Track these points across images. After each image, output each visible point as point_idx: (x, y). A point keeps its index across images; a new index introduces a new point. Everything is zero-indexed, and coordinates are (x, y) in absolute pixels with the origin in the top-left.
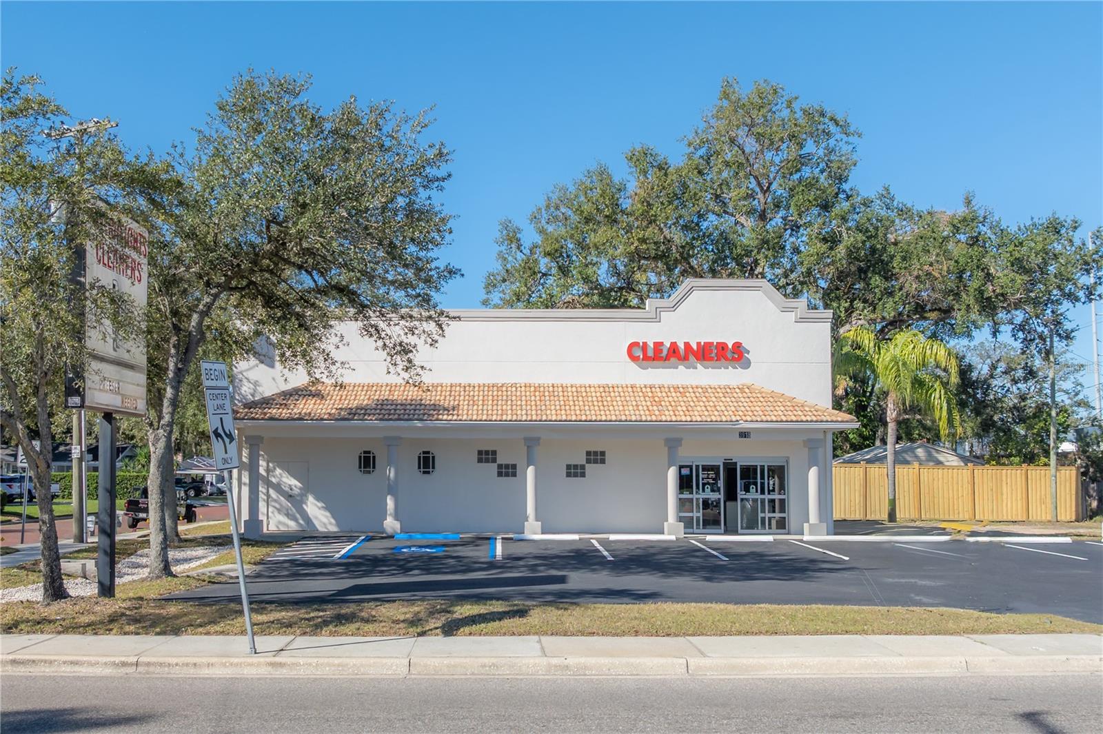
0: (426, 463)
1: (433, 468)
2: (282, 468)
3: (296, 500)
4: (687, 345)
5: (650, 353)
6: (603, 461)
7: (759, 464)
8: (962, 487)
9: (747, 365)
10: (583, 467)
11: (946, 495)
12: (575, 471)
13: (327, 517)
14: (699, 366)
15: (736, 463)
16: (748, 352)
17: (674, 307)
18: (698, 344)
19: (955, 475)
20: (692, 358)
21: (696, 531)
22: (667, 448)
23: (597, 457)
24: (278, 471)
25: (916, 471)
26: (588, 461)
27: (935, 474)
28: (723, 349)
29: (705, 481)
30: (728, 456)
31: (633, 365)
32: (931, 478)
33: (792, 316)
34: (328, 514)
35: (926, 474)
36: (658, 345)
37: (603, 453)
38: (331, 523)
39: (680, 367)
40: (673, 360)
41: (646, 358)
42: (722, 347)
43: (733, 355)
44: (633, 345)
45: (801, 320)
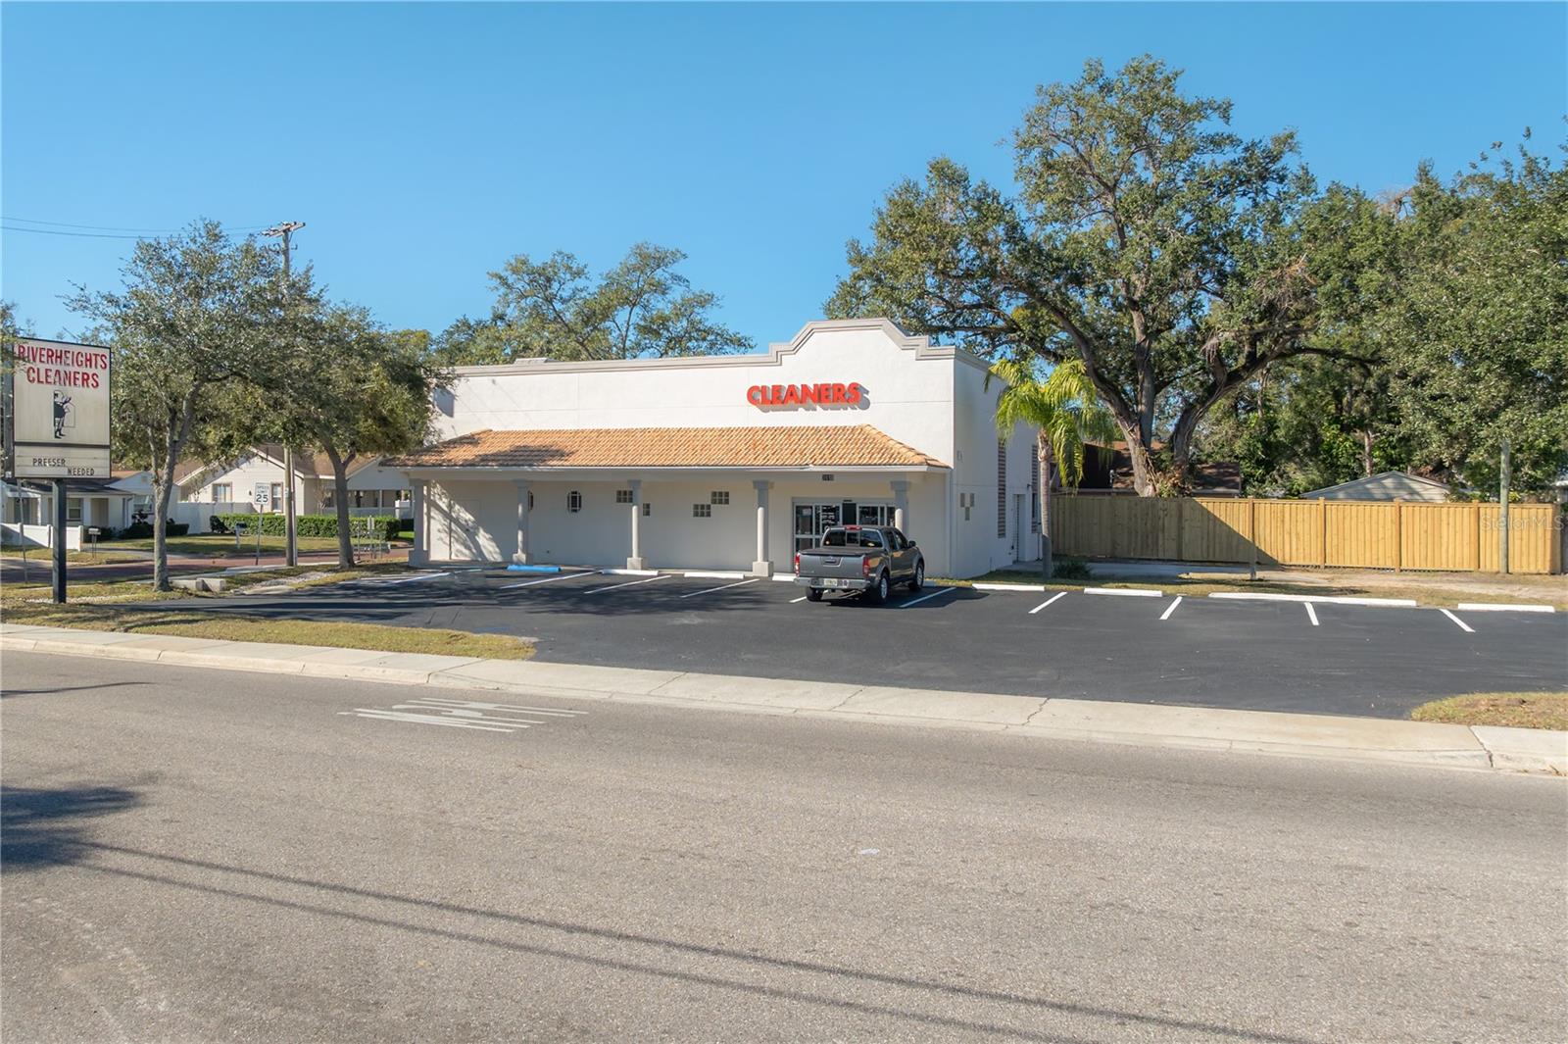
0: (575, 502)
1: (580, 506)
2: (459, 505)
3: (470, 533)
4: (804, 387)
5: (770, 396)
6: (727, 502)
7: (879, 505)
8: (1384, 527)
9: (866, 405)
10: (709, 507)
11: (1361, 537)
12: (702, 511)
13: (492, 546)
14: (818, 408)
15: (855, 504)
16: (867, 392)
17: (795, 350)
18: (815, 385)
19: (1374, 513)
20: (810, 401)
22: (756, 491)
23: (722, 498)
24: (457, 507)
25: (1322, 507)
26: (714, 502)
27: (1347, 512)
28: (839, 390)
29: (825, 522)
30: (847, 496)
31: (754, 409)
32: (1341, 517)
33: (912, 354)
34: (494, 544)
35: (1334, 511)
36: (777, 389)
37: (727, 494)
38: (496, 552)
39: (800, 409)
40: (792, 403)
41: (765, 400)
42: (839, 388)
43: (851, 395)
44: (753, 389)
45: (922, 358)
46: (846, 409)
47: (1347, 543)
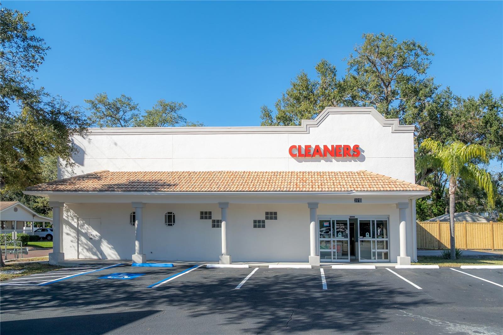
0: (170, 219)
1: (174, 222)
2: (89, 225)
3: (97, 244)
4: (325, 147)
5: (303, 152)
6: (276, 218)
7: (371, 219)
8: (487, 233)
9: (363, 159)
10: (264, 222)
11: (479, 237)
12: (259, 224)
14: (333, 160)
15: (357, 219)
16: (363, 151)
17: (318, 125)
18: (332, 146)
19: (484, 227)
20: (328, 155)
21: (333, 260)
22: (309, 209)
23: (272, 216)
24: (86, 226)
25: (464, 225)
26: (267, 218)
27: (474, 227)
28: (348, 149)
29: (338, 230)
30: (352, 214)
31: (293, 160)
32: (472, 229)
33: (390, 129)
35: (469, 226)
36: (308, 147)
37: (276, 213)
38: (115, 255)
39: (322, 161)
40: (317, 156)
41: (300, 155)
42: (347, 148)
43: (354, 153)
44: (293, 147)
45: (395, 131)
46: (351, 161)
47: (474, 239)
